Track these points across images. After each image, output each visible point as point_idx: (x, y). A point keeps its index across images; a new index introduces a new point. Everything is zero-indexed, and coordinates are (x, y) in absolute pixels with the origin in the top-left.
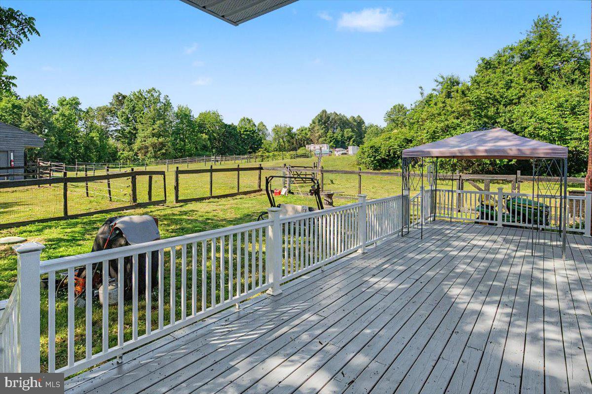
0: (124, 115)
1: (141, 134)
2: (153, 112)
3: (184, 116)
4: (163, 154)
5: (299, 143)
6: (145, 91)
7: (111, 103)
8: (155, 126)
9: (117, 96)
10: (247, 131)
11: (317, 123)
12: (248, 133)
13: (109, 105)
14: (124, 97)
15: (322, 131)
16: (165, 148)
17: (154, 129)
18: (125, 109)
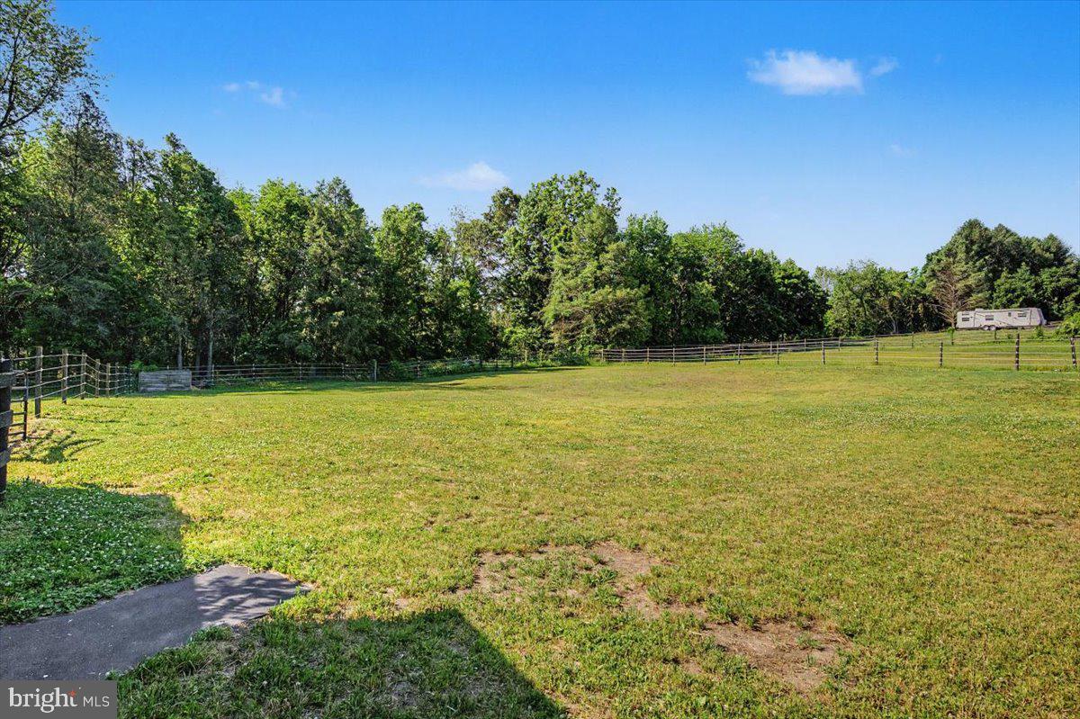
0: (517, 238)
1: (559, 284)
2: (600, 222)
3: (652, 237)
4: (622, 334)
5: (901, 308)
6: (567, 178)
7: (486, 215)
8: (605, 257)
9: (502, 196)
10: (789, 277)
11: (961, 255)
12: (795, 281)
13: (482, 218)
14: (516, 200)
15: (982, 274)
16: (628, 318)
17: (600, 268)
18: (521, 225)
